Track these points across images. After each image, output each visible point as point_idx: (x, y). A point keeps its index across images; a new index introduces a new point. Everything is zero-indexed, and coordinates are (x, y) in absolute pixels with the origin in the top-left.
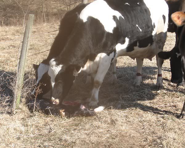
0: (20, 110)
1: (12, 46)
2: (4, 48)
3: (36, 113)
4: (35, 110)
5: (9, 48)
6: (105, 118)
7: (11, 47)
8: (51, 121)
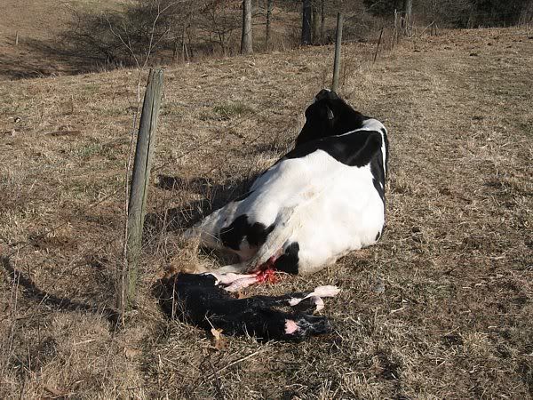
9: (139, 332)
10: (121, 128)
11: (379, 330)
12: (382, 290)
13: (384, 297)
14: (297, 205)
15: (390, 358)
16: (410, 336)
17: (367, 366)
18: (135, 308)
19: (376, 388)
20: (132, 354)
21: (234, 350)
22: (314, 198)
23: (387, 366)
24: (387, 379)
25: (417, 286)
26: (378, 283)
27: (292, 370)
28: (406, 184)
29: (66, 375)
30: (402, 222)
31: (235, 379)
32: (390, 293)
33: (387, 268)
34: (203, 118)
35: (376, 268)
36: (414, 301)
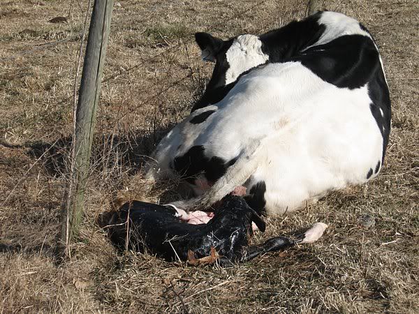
0: (83, 245)
1: (28, 31)
2: (11, 38)
3: (133, 254)
4: (130, 248)
5: (22, 37)
6: (346, 275)
7: (27, 35)
8: (182, 281)
9: (89, 264)
10: (18, 57)
11: (368, 255)
12: (371, 223)
13: (374, 231)
14: (265, 136)
15: (379, 281)
16: (404, 264)
17: (353, 289)
18: (81, 240)
19: (362, 305)
20: (83, 285)
21: (201, 280)
22: (287, 128)
23: (376, 289)
24: (376, 299)
25: (413, 220)
26: (368, 216)
27: (269, 296)
28: (405, 117)
29: (12, 302)
30: (399, 158)
31: (204, 304)
32: (382, 227)
33: (378, 203)
34: (130, 44)
35: (365, 203)
36: (409, 234)
